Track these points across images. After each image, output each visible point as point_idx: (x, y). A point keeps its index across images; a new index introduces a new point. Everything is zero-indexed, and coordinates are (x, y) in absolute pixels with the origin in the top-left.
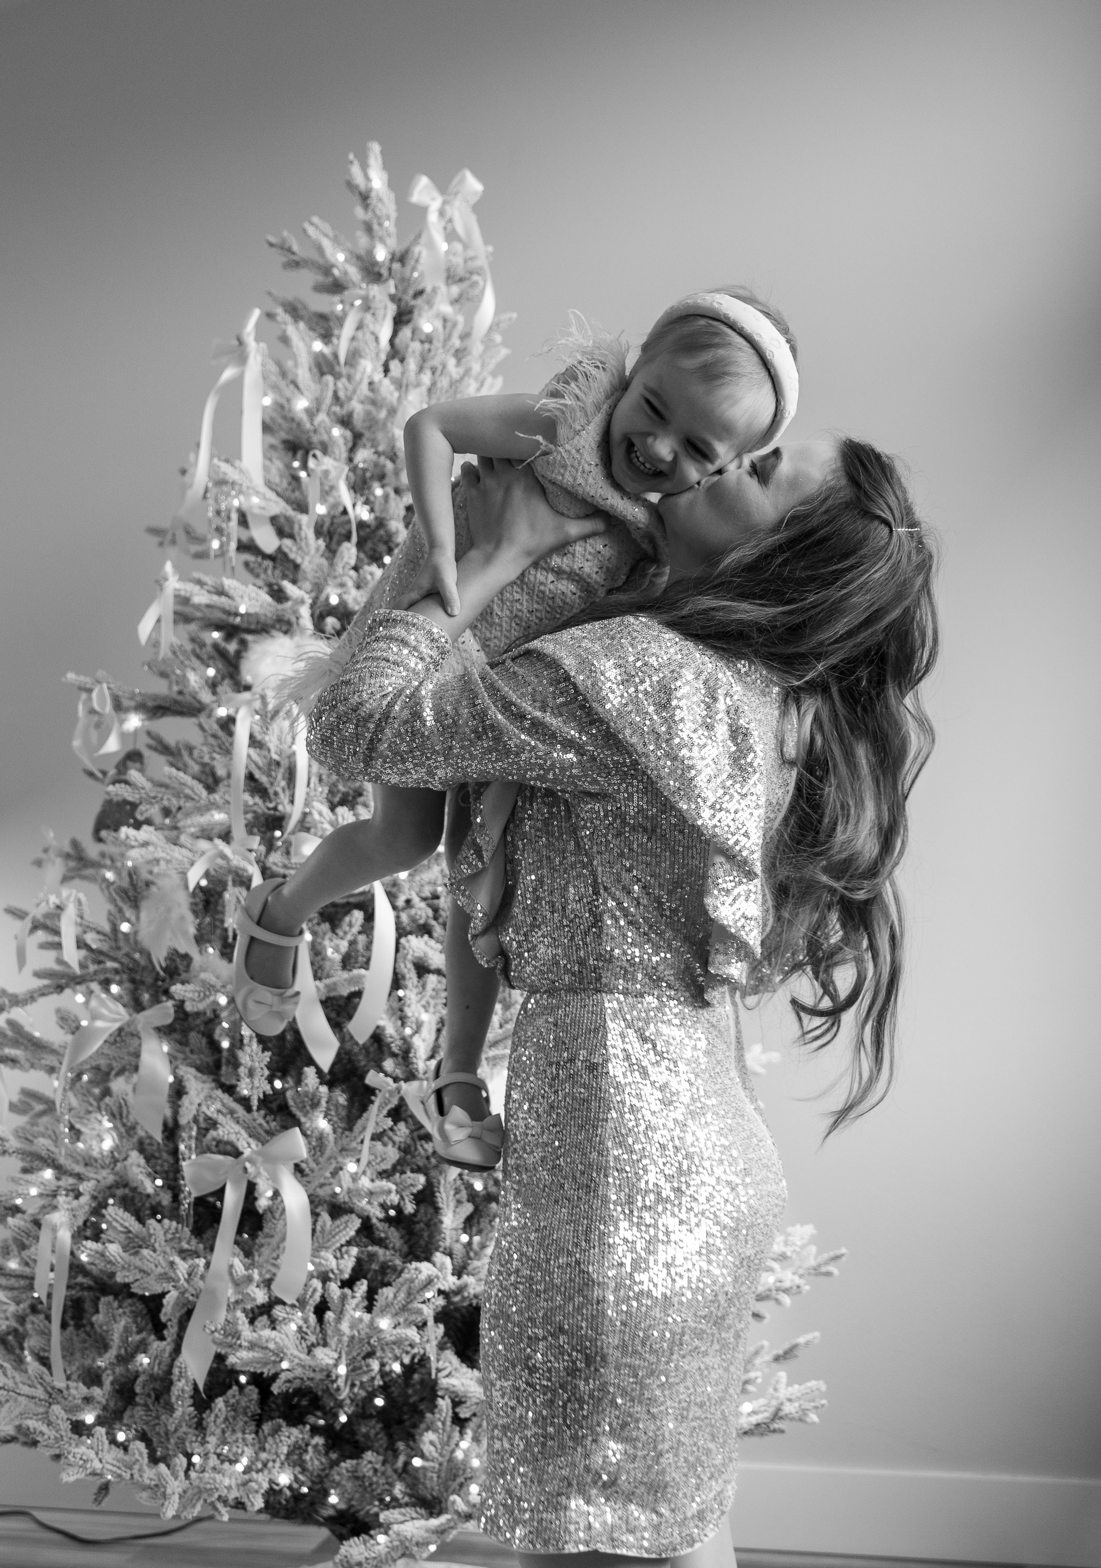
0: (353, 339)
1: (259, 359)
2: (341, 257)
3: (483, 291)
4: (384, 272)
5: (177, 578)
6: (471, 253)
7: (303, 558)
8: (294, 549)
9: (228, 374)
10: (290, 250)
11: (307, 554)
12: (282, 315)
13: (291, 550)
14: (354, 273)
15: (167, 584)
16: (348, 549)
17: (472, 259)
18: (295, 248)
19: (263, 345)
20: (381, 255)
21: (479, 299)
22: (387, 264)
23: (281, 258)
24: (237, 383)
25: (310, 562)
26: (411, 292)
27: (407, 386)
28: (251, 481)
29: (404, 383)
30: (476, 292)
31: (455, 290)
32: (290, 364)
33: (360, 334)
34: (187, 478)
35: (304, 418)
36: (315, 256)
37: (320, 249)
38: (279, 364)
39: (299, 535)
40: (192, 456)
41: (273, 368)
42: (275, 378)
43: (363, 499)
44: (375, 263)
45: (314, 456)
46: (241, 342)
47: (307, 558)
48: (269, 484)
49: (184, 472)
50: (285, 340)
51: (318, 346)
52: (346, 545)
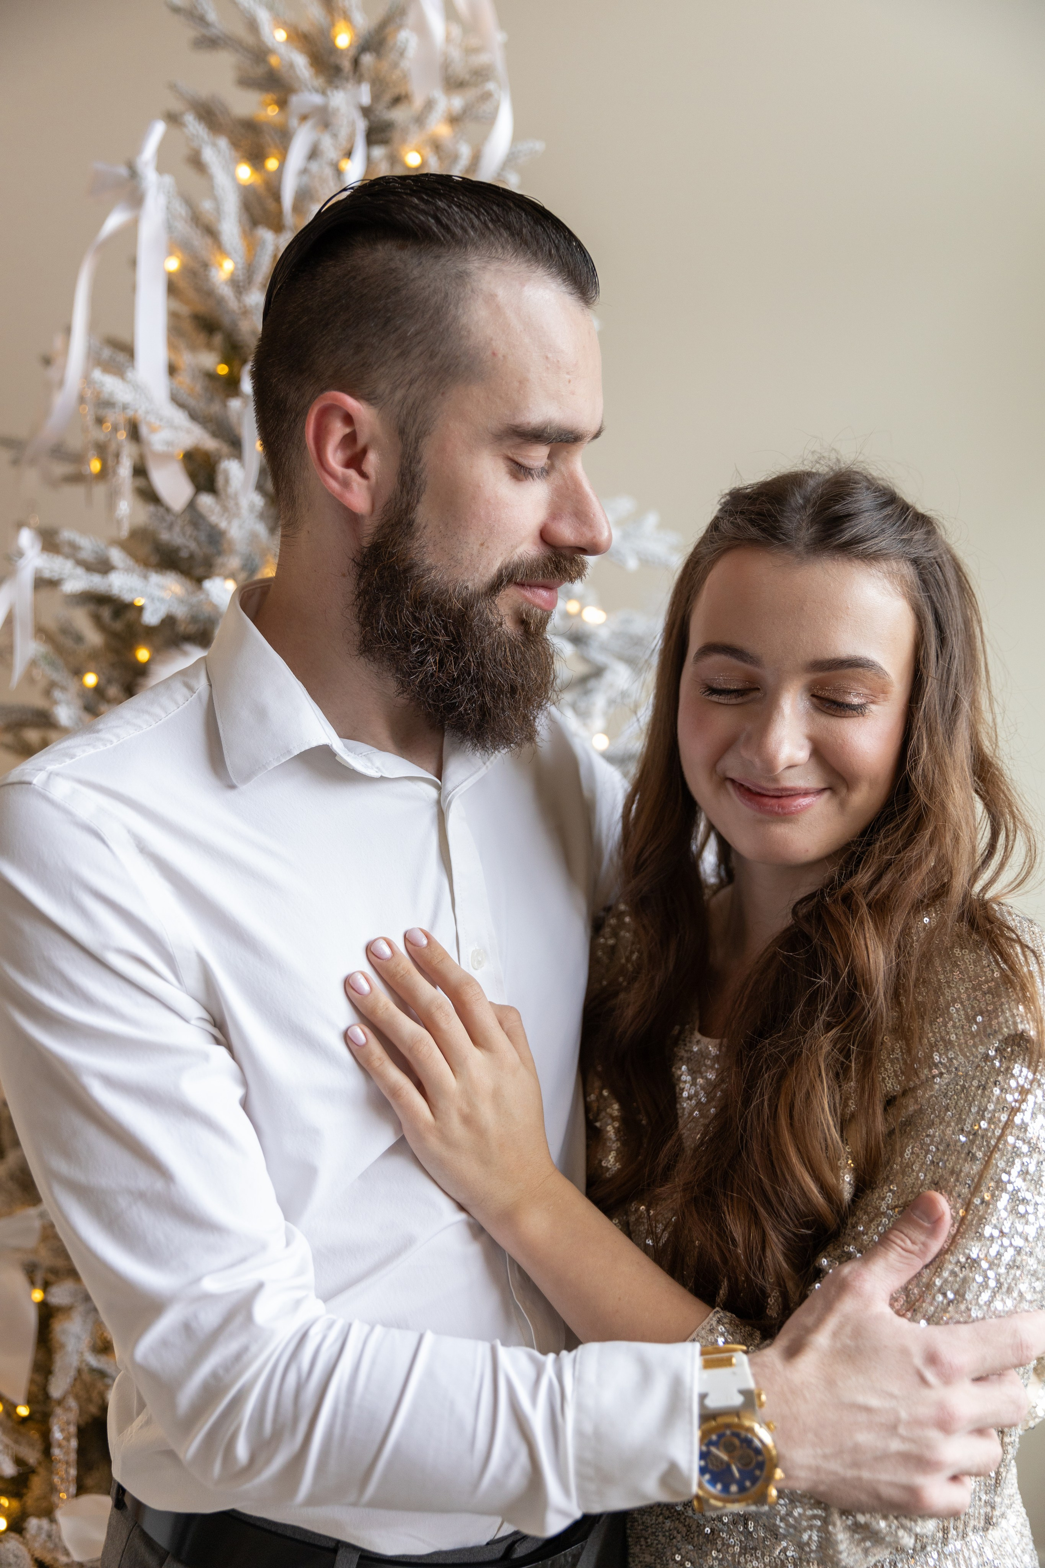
0: (304, 171)
1: (162, 200)
2: (281, 35)
3: (496, 109)
4: (346, 65)
5: (38, 551)
6: (474, 42)
7: (229, 525)
8: (217, 509)
9: (115, 220)
10: (202, 20)
11: (236, 518)
12: (194, 126)
13: (212, 511)
14: (300, 62)
15: (23, 559)
17: (476, 50)
18: (212, 16)
19: (168, 180)
20: (343, 40)
21: (490, 120)
22: (352, 53)
23: (189, 32)
24: (130, 232)
25: (240, 527)
26: (387, 97)
30: (487, 107)
31: (457, 103)
32: (207, 205)
33: (314, 167)
34: (53, 373)
35: (227, 292)
36: (240, 31)
37: (253, 26)
38: (189, 202)
39: (225, 490)
40: (58, 343)
41: (181, 209)
42: (183, 228)
44: (333, 50)
46: (134, 173)
47: (236, 523)
48: (176, 400)
49: (47, 361)
50: (197, 163)
51: (245, 173)
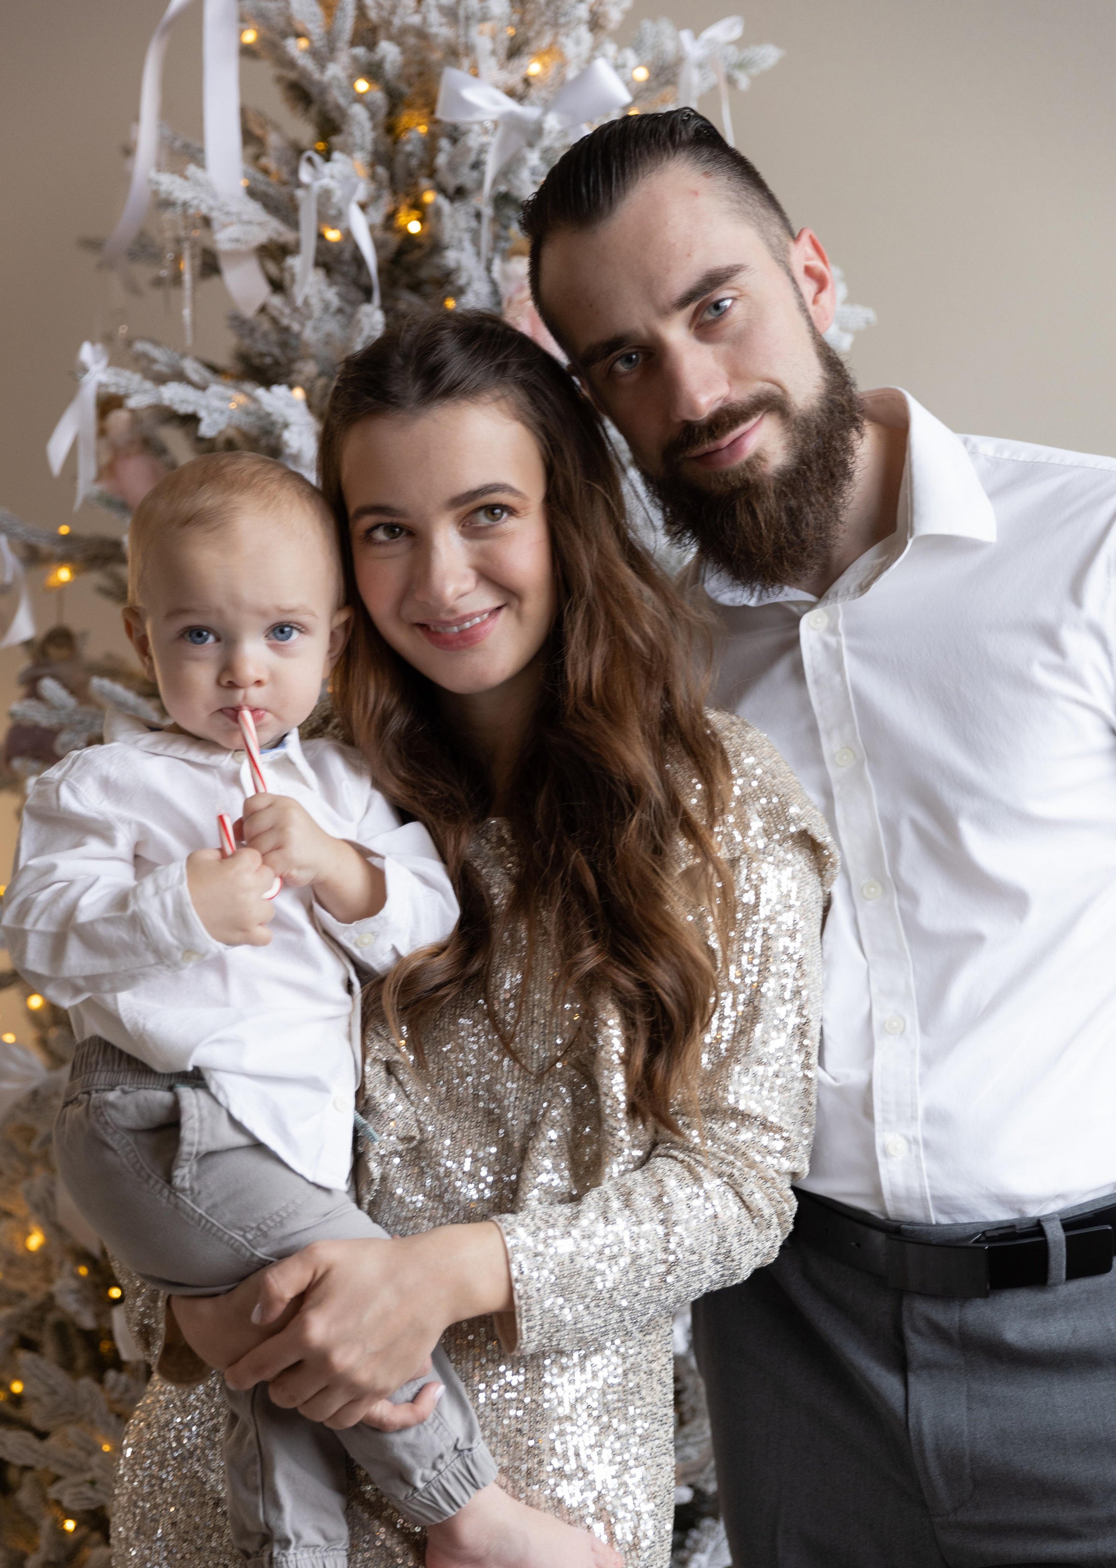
5: (104, 362)
7: (303, 325)
8: (287, 311)
11: (309, 317)
13: (282, 313)
15: (87, 378)
16: (368, 316)
25: (315, 329)
27: (468, 18)
28: (215, 196)
29: (462, 13)
43: (409, 201)
45: (310, 160)
47: (310, 325)
52: (366, 308)
